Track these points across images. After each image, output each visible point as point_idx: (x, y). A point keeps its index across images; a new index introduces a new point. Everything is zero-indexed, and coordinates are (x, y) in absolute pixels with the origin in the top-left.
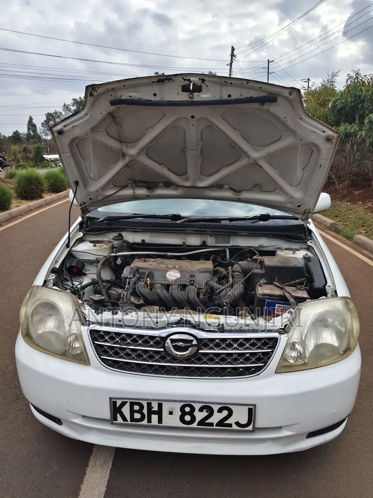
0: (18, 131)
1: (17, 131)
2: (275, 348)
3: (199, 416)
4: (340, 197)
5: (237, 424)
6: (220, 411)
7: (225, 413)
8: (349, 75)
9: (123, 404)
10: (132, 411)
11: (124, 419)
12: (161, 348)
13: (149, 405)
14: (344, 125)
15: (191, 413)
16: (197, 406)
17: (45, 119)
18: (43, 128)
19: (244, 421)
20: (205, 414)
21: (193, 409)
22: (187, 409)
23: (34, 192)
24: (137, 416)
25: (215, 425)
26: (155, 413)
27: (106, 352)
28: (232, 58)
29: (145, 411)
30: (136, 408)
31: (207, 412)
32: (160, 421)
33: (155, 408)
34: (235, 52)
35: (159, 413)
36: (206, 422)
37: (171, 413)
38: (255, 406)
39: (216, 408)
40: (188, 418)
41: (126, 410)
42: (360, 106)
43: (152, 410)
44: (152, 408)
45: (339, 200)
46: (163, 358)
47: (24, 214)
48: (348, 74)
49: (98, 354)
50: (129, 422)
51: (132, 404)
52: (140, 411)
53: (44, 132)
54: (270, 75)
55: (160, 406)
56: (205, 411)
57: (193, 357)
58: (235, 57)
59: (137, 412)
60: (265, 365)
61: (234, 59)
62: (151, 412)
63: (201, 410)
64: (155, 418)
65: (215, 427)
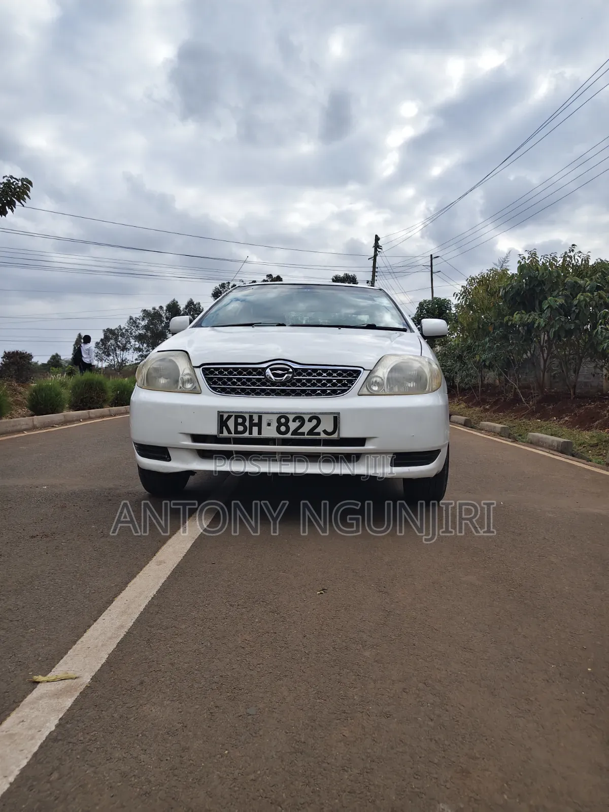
0: (59, 354)
1: (57, 355)
2: (358, 378)
3: (293, 426)
4: (528, 414)
5: (325, 432)
6: (310, 420)
7: (314, 422)
8: (522, 256)
9: (229, 417)
10: (236, 424)
11: (229, 432)
12: (263, 376)
13: (251, 417)
14: (518, 313)
15: (286, 424)
16: (291, 417)
17: (102, 337)
18: (97, 350)
19: (330, 429)
20: (297, 424)
21: (287, 420)
22: (283, 420)
23: (93, 401)
24: (240, 428)
25: (306, 434)
26: (255, 425)
27: (215, 383)
28: (376, 250)
29: (247, 424)
30: (240, 420)
31: (299, 421)
32: (260, 432)
33: (256, 421)
34: (380, 243)
35: (259, 425)
36: (299, 431)
37: (269, 425)
38: (339, 414)
39: (306, 418)
40: (283, 429)
41: (231, 424)
42: (538, 290)
43: (253, 422)
44: (254, 420)
45: (525, 418)
46: (264, 384)
47: (81, 420)
48: (520, 255)
49: (208, 385)
50: (233, 435)
51: (237, 417)
52: (243, 424)
53: (97, 356)
54: (434, 274)
55: (260, 418)
56: (297, 421)
57: (289, 383)
58: (380, 249)
59: (240, 424)
60: (348, 389)
61: (379, 252)
62: (252, 425)
63: (294, 421)
64: (255, 430)
65: (306, 436)
